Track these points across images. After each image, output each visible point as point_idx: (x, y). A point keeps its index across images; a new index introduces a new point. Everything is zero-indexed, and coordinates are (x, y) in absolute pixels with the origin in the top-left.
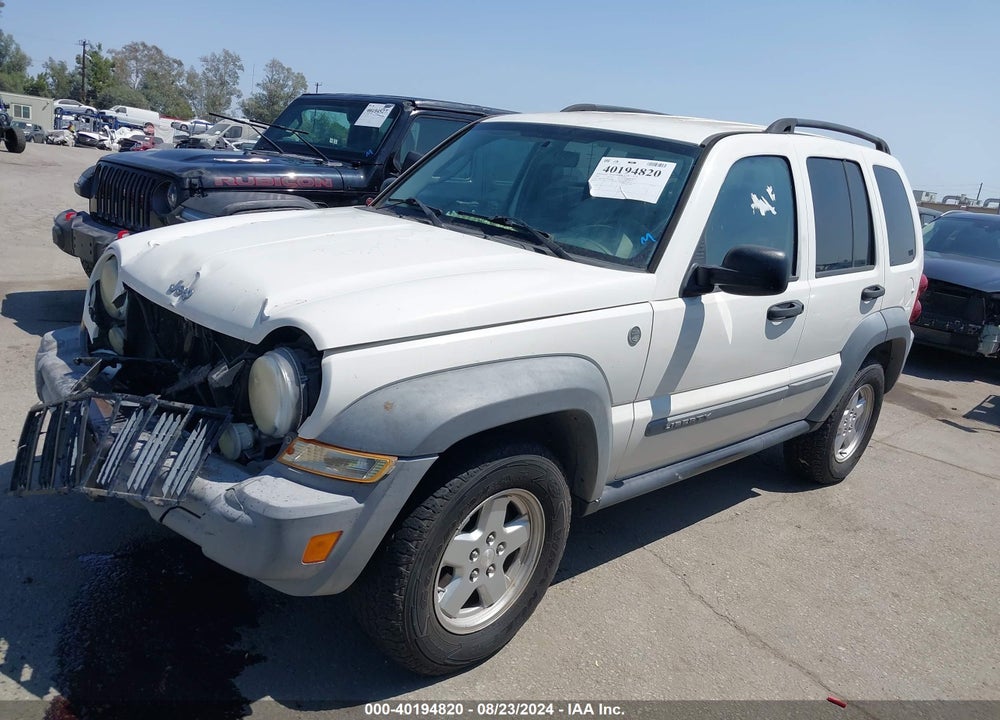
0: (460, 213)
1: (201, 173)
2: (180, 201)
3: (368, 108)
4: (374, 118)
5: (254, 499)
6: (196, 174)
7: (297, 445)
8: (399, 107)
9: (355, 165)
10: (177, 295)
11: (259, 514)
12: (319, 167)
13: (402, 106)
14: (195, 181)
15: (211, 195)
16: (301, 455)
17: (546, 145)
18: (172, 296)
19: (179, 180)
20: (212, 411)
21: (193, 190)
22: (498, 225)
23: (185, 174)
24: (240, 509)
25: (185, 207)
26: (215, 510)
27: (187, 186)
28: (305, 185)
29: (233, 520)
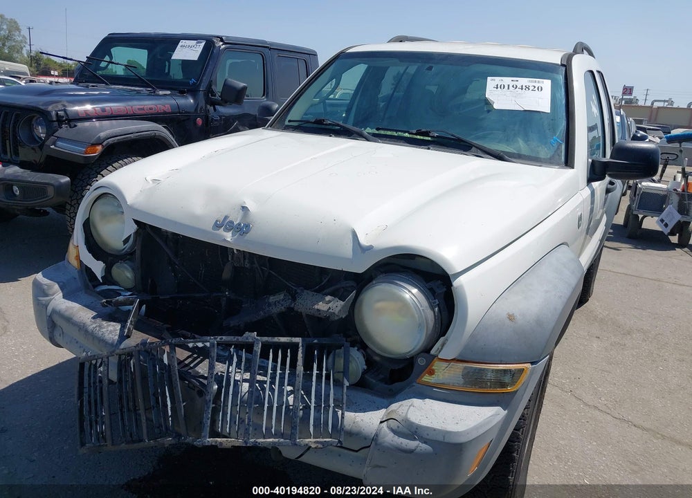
0: (378, 129)
1: (64, 106)
2: (50, 132)
3: (180, 44)
4: (188, 52)
5: (428, 428)
6: (60, 107)
7: (437, 365)
8: (209, 43)
9: (182, 92)
10: (227, 230)
11: (441, 442)
12: (153, 95)
13: (213, 43)
14: (61, 113)
15: (80, 125)
16: (443, 374)
17: (430, 68)
18: (221, 232)
19: (44, 114)
20: (325, 341)
21: (60, 120)
22: (419, 137)
23: (50, 108)
24: (414, 439)
25: (58, 137)
26: (385, 444)
27: (55, 119)
28: (151, 111)
29: (411, 452)
